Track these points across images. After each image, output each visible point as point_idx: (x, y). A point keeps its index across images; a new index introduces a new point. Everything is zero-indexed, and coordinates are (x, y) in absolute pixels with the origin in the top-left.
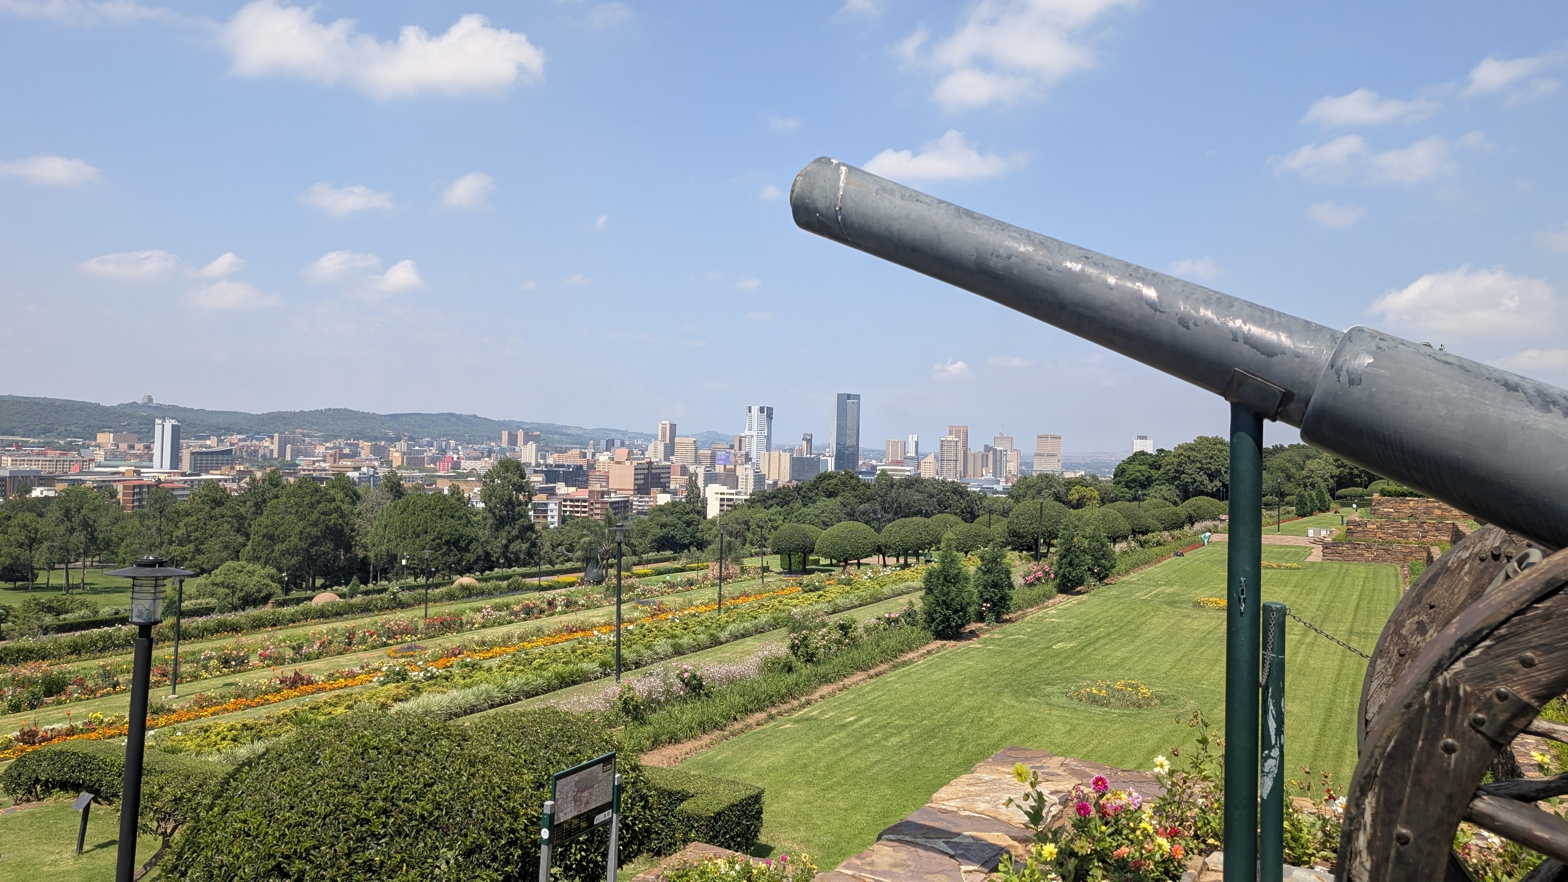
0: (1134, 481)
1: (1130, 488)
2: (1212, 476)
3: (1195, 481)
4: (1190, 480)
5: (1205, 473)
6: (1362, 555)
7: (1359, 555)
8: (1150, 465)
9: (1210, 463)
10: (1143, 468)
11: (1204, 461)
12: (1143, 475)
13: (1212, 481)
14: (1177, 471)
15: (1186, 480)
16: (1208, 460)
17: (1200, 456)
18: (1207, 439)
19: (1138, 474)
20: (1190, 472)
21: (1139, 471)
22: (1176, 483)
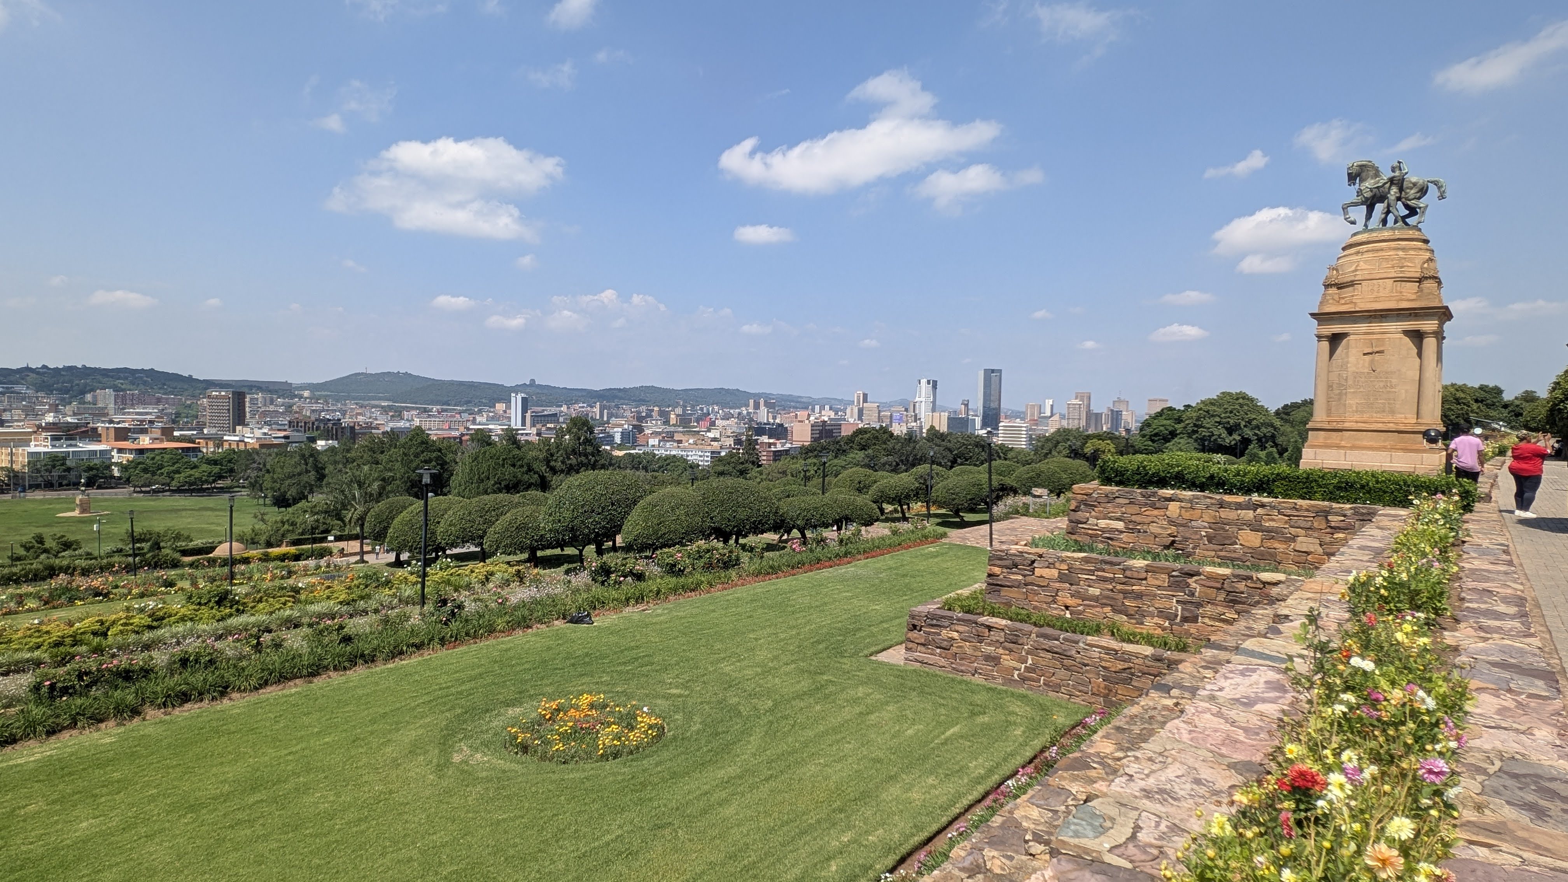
0: (1156, 435)
1: (1153, 441)
2: (1230, 431)
3: (1213, 435)
4: (1207, 434)
5: (1224, 427)
6: (995, 660)
7: (988, 658)
8: (1176, 419)
9: (1229, 417)
10: (1168, 422)
11: (1223, 415)
12: (1167, 430)
13: (1230, 434)
14: (1195, 425)
15: (1204, 434)
16: (1228, 414)
17: (1219, 410)
18: (1230, 394)
19: (1162, 428)
20: (1207, 426)
21: (1162, 426)
22: (1194, 437)
